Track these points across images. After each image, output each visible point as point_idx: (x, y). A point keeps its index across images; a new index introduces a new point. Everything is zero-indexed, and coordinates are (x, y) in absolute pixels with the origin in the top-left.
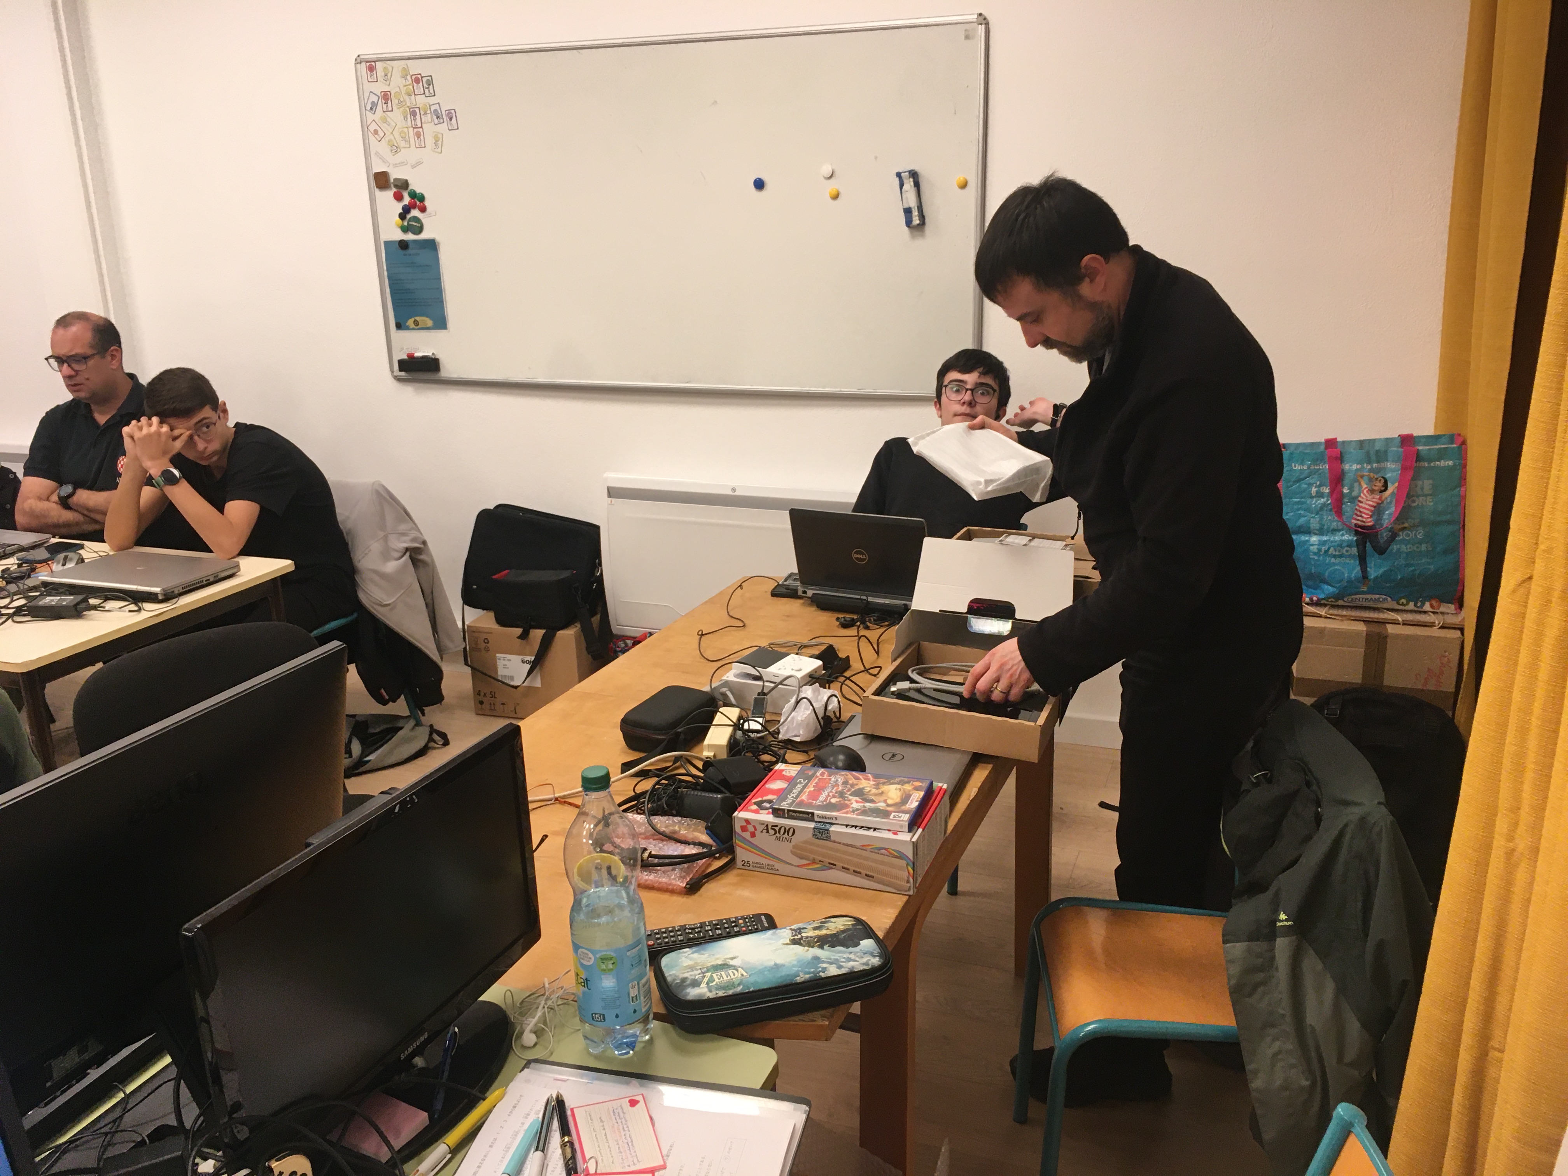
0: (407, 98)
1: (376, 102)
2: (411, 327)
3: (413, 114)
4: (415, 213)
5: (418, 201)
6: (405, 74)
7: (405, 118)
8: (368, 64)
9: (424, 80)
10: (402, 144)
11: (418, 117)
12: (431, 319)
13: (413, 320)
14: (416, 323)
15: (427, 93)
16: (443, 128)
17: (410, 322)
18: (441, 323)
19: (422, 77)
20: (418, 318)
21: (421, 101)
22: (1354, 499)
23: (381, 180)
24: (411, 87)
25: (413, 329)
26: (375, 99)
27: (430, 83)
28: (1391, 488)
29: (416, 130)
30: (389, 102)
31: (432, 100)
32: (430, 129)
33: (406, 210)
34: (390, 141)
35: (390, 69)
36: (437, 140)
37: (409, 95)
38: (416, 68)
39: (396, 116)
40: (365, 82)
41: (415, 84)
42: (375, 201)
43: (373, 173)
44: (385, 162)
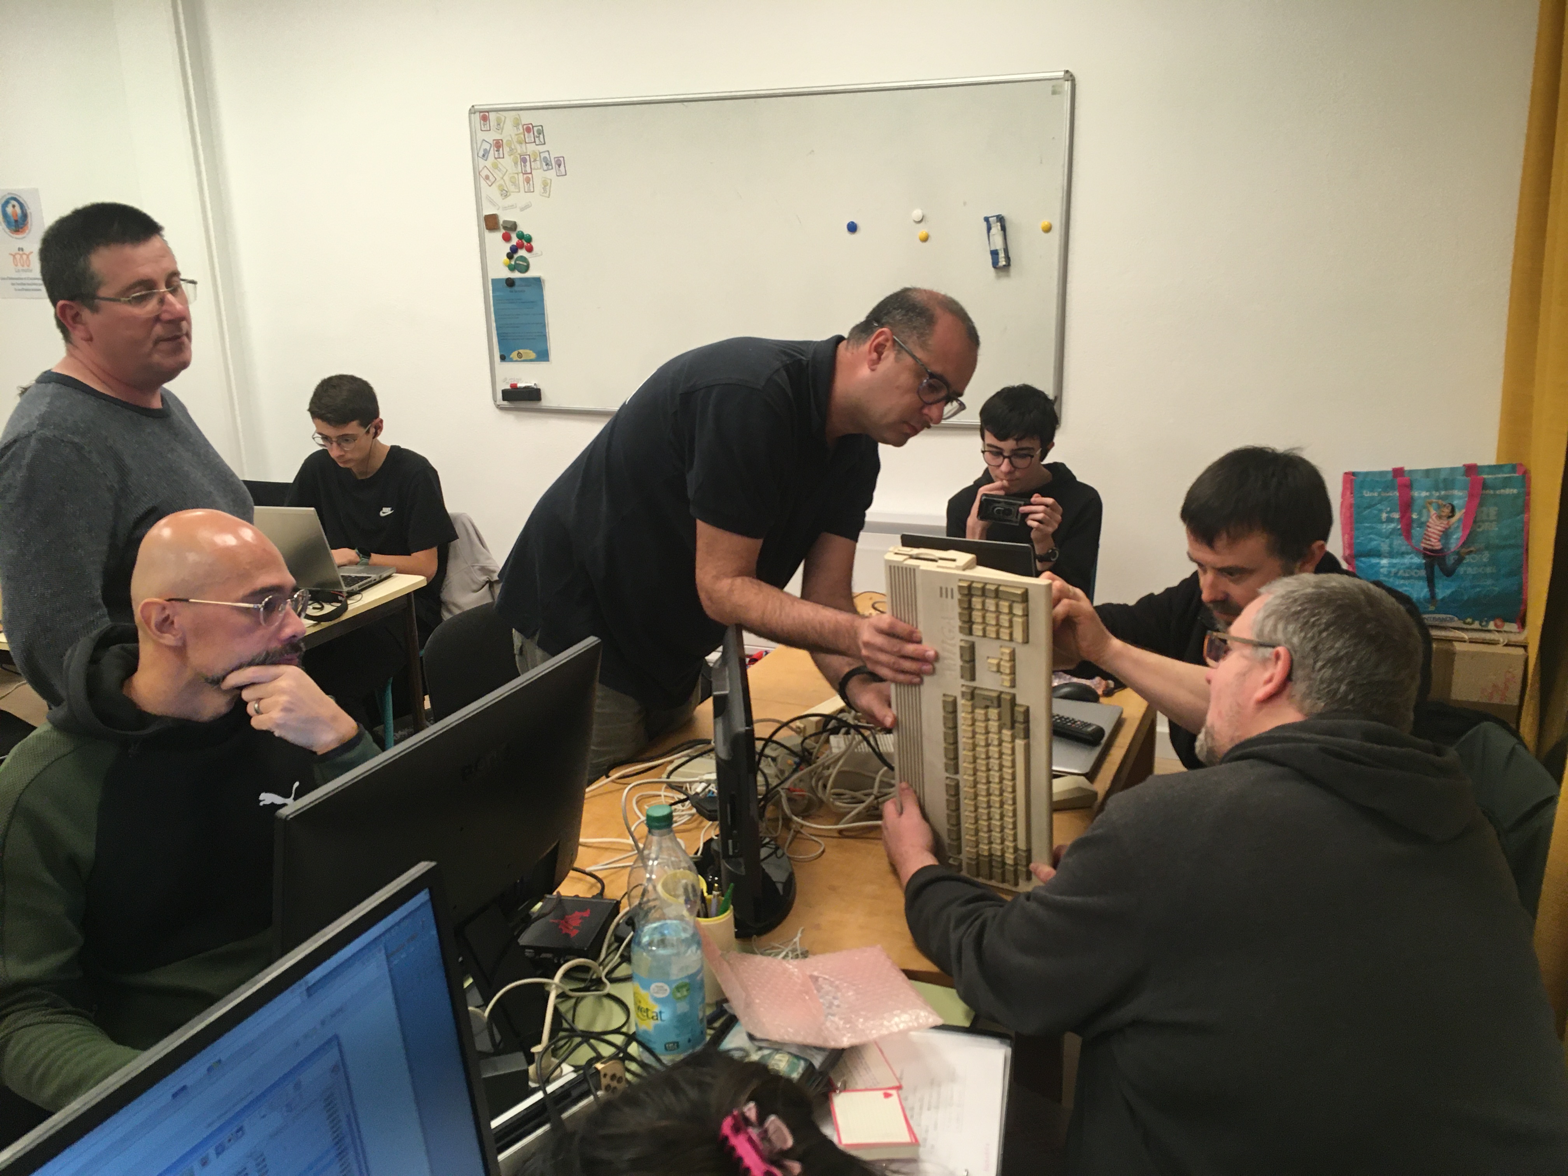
0: (518, 146)
1: (488, 149)
2: (515, 359)
3: (524, 161)
4: (522, 253)
5: (526, 242)
6: (517, 124)
7: (516, 163)
8: (482, 114)
9: (535, 129)
10: (512, 188)
11: (528, 164)
12: (534, 352)
13: (515, 353)
14: (520, 355)
15: (537, 142)
16: (551, 174)
18: (543, 355)
19: (533, 127)
20: (521, 351)
21: (531, 148)
22: (1423, 525)
23: (491, 223)
24: (522, 136)
25: (516, 361)
26: (487, 146)
27: (541, 132)
28: (1458, 515)
29: (525, 176)
30: (501, 149)
31: (541, 148)
32: (539, 175)
33: (514, 250)
34: (500, 186)
35: (503, 119)
36: (546, 185)
37: (520, 143)
38: (527, 118)
39: (507, 162)
40: (478, 130)
41: (526, 133)
42: (484, 242)
43: (484, 216)
44: (495, 205)
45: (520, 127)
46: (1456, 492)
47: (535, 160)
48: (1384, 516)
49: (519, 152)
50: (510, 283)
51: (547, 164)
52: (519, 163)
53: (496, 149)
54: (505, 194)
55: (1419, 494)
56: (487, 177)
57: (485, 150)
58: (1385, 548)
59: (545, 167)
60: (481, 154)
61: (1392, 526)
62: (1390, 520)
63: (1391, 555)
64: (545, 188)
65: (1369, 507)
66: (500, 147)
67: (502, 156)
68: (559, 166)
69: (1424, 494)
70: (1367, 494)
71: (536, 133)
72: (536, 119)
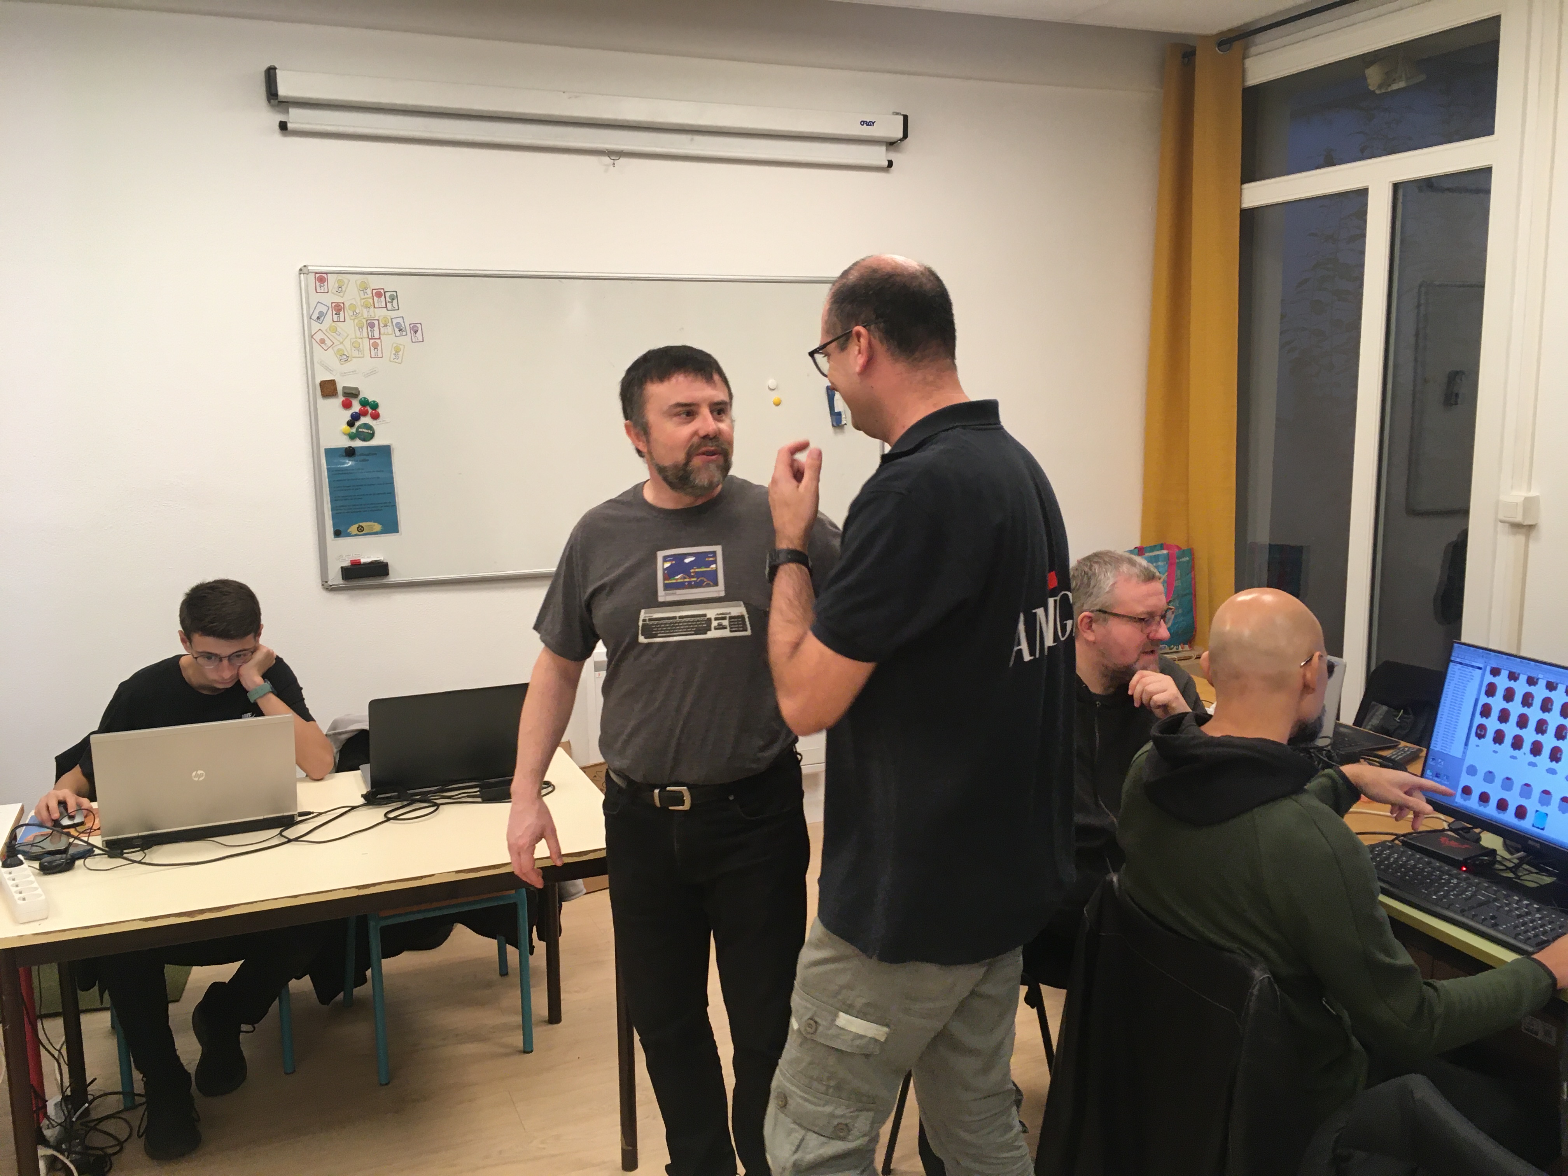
0: (365, 311)
1: (325, 313)
2: (354, 533)
3: (372, 325)
4: (364, 420)
5: (371, 408)
6: (364, 288)
7: (361, 328)
8: (317, 275)
9: (388, 295)
10: (356, 353)
11: (376, 328)
12: (380, 523)
13: (357, 526)
14: (361, 529)
15: (389, 306)
16: (405, 340)
17: (353, 529)
18: (391, 526)
19: (385, 292)
20: (363, 524)
21: (380, 313)
23: (328, 389)
24: (371, 301)
25: (356, 535)
26: (324, 309)
27: (394, 298)
29: (372, 341)
30: (342, 313)
31: (394, 314)
32: (389, 340)
33: (355, 417)
34: (339, 350)
35: (346, 281)
36: (397, 351)
37: (368, 308)
38: (376, 283)
39: (349, 328)
40: (313, 292)
41: (376, 299)
42: (316, 409)
43: (318, 382)
44: (331, 371)
45: (369, 291)
47: (386, 326)
49: (365, 316)
50: (350, 452)
51: (400, 330)
52: (365, 327)
53: (334, 312)
54: (345, 358)
57: (321, 313)
59: (398, 333)
60: (315, 316)
64: (396, 354)
66: (340, 310)
67: (342, 319)
68: (416, 332)
71: (388, 299)
72: (388, 284)
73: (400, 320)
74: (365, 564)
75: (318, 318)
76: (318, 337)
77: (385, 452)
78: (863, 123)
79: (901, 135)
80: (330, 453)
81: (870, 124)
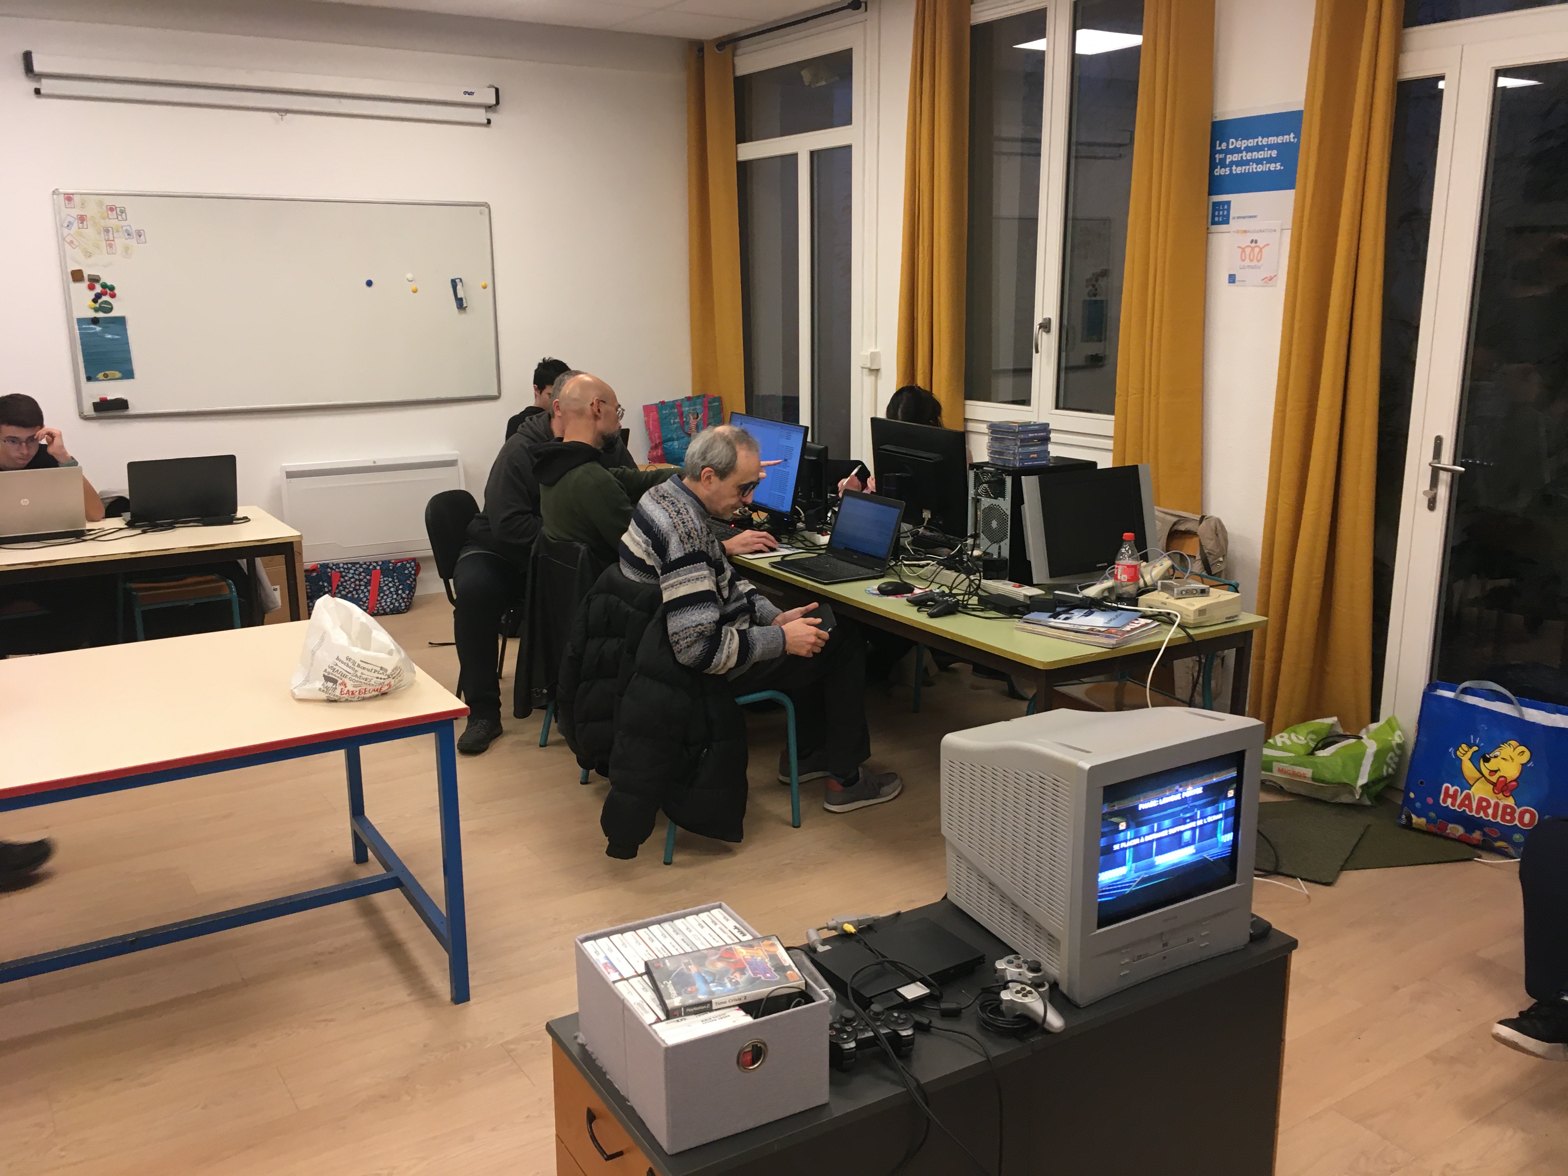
0: (101, 220)
1: (73, 222)
2: (101, 379)
3: (107, 231)
4: (104, 298)
5: (109, 289)
6: (100, 204)
7: (99, 233)
8: (66, 196)
9: (118, 210)
10: (96, 251)
11: (111, 233)
12: (120, 372)
13: (103, 373)
14: (106, 376)
15: (120, 217)
16: (132, 242)
17: (100, 376)
18: (129, 374)
19: (115, 208)
20: (108, 372)
21: (113, 223)
22: (688, 423)
23: (77, 276)
24: (106, 214)
25: (103, 380)
26: (72, 220)
27: (122, 212)
28: (700, 416)
29: (108, 242)
30: (85, 222)
31: (123, 223)
32: (120, 242)
33: (98, 297)
34: (84, 249)
35: (87, 200)
36: (127, 249)
37: (104, 219)
38: (109, 201)
39: (90, 232)
40: (63, 208)
41: (109, 212)
42: (69, 289)
43: (69, 270)
44: (79, 263)
45: (104, 207)
46: (698, 407)
47: (118, 231)
48: (672, 421)
49: (102, 224)
50: (95, 321)
51: (128, 235)
52: (102, 232)
53: (80, 222)
54: (89, 255)
55: (685, 409)
56: (72, 242)
57: (70, 222)
58: (675, 436)
59: (127, 237)
60: (65, 225)
61: (676, 426)
62: (674, 423)
63: (678, 439)
64: (126, 252)
65: (665, 418)
66: (83, 220)
67: (85, 227)
68: (140, 236)
69: (687, 409)
70: (664, 412)
71: (119, 213)
72: (118, 202)
73: (128, 228)
74: (111, 400)
75: (68, 226)
76: (68, 239)
77: (121, 321)
78: (465, 93)
79: (494, 102)
80: (80, 321)
81: (471, 94)
